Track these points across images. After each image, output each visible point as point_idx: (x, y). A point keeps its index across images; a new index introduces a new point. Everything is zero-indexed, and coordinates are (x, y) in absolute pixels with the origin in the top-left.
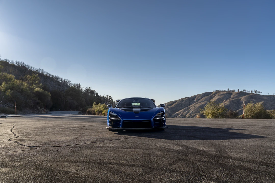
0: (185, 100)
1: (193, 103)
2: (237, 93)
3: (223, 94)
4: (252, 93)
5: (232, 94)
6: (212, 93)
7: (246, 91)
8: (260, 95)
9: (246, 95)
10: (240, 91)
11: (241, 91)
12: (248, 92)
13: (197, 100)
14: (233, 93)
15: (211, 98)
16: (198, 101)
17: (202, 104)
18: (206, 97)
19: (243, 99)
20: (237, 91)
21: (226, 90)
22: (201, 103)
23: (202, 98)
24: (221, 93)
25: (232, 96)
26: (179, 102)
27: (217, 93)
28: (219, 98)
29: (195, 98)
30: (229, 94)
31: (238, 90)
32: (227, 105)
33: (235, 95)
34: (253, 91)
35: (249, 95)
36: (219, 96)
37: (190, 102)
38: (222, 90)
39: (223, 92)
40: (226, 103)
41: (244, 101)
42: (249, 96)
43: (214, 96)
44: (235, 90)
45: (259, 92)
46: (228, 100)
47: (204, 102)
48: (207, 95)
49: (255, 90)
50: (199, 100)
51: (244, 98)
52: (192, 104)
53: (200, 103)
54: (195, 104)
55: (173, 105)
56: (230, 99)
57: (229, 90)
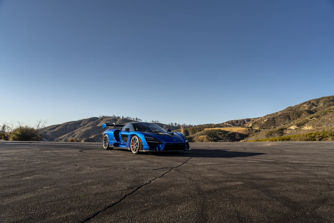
0: (71, 124)
1: (79, 127)
2: (122, 120)
3: (109, 120)
4: (134, 121)
5: (117, 120)
6: (99, 118)
7: (129, 118)
8: (140, 122)
10: (124, 117)
11: (125, 118)
12: (131, 119)
13: (83, 124)
15: (98, 123)
16: (84, 126)
17: (88, 129)
18: (92, 122)
20: (122, 118)
21: (112, 116)
23: (89, 123)
24: (107, 119)
25: (117, 122)
26: (63, 126)
27: (104, 118)
29: (82, 122)
30: (115, 119)
31: (123, 116)
33: (120, 121)
36: (105, 121)
37: (75, 127)
38: (108, 116)
39: (109, 118)
43: (101, 122)
44: (120, 117)
45: (139, 120)
47: (91, 127)
48: (94, 120)
49: (136, 118)
50: (85, 124)
52: (77, 129)
53: (86, 127)
54: (81, 129)
55: (56, 129)
57: (114, 116)
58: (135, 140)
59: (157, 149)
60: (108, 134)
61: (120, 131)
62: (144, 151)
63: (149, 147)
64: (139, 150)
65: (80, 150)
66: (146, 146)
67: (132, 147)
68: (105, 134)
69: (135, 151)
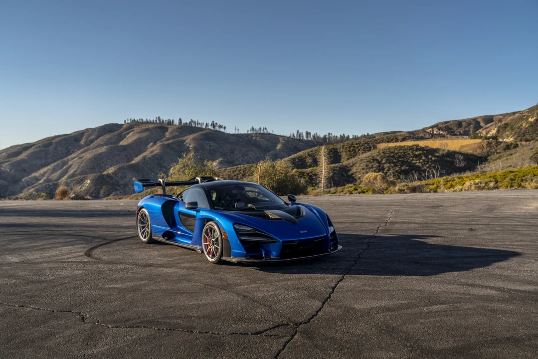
0: (57, 143)
1: (75, 148)
2: (178, 128)
3: (147, 130)
4: (207, 129)
5: (167, 129)
6: (122, 125)
7: (195, 123)
8: (222, 132)
9: (195, 133)
10: (183, 122)
11: (186, 123)
12: (199, 126)
13: (86, 141)
14: (169, 126)
15: (121, 137)
16: (89, 145)
17: (100, 151)
18: (108, 136)
19: (189, 140)
20: (178, 124)
21: (155, 119)
22: (97, 149)
23: (99, 137)
24: (144, 128)
25: (167, 135)
26: (40, 147)
27: (134, 125)
28: (138, 139)
29: (82, 137)
30: (161, 128)
32: (156, 155)
33: (174, 132)
34: (210, 124)
35: (202, 132)
36: (138, 133)
37: (68, 148)
38: (145, 120)
39: (147, 125)
40: (153, 151)
41: (191, 146)
42: (202, 134)
43: (128, 134)
44: (173, 121)
45: (220, 127)
46: (159, 144)
47: (105, 147)
48: (111, 131)
49: (213, 121)
50: (92, 141)
51: (192, 139)
52: (73, 152)
53: (93, 149)
54: (82, 152)
55: (23, 156)
56: (163, 142)
58: (211, 232)
59: (263, 253)
60: (148, 207)
61: (175, 202)
62: (233, 260)
63: (245, 252)
64: (221, 255)
65: (85, 247)
66: (237, 249)
67: (207, 246)
68: (142, 207)
69: (213, 255)
